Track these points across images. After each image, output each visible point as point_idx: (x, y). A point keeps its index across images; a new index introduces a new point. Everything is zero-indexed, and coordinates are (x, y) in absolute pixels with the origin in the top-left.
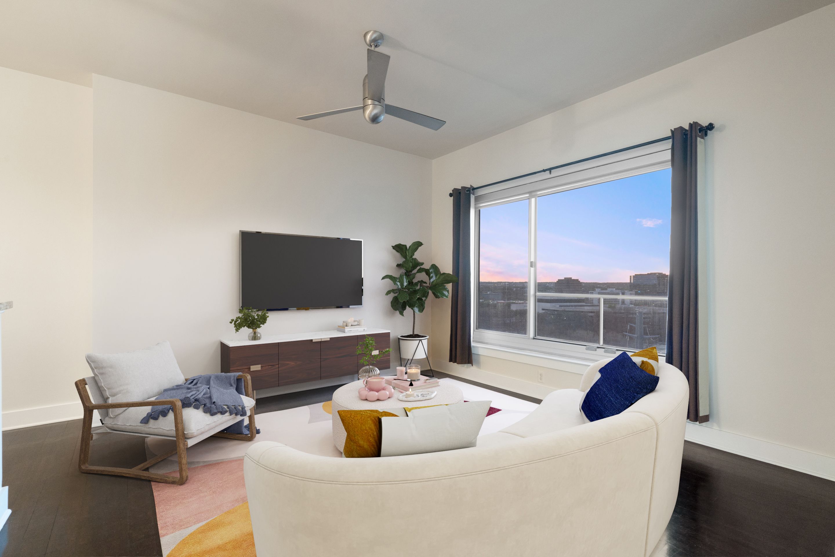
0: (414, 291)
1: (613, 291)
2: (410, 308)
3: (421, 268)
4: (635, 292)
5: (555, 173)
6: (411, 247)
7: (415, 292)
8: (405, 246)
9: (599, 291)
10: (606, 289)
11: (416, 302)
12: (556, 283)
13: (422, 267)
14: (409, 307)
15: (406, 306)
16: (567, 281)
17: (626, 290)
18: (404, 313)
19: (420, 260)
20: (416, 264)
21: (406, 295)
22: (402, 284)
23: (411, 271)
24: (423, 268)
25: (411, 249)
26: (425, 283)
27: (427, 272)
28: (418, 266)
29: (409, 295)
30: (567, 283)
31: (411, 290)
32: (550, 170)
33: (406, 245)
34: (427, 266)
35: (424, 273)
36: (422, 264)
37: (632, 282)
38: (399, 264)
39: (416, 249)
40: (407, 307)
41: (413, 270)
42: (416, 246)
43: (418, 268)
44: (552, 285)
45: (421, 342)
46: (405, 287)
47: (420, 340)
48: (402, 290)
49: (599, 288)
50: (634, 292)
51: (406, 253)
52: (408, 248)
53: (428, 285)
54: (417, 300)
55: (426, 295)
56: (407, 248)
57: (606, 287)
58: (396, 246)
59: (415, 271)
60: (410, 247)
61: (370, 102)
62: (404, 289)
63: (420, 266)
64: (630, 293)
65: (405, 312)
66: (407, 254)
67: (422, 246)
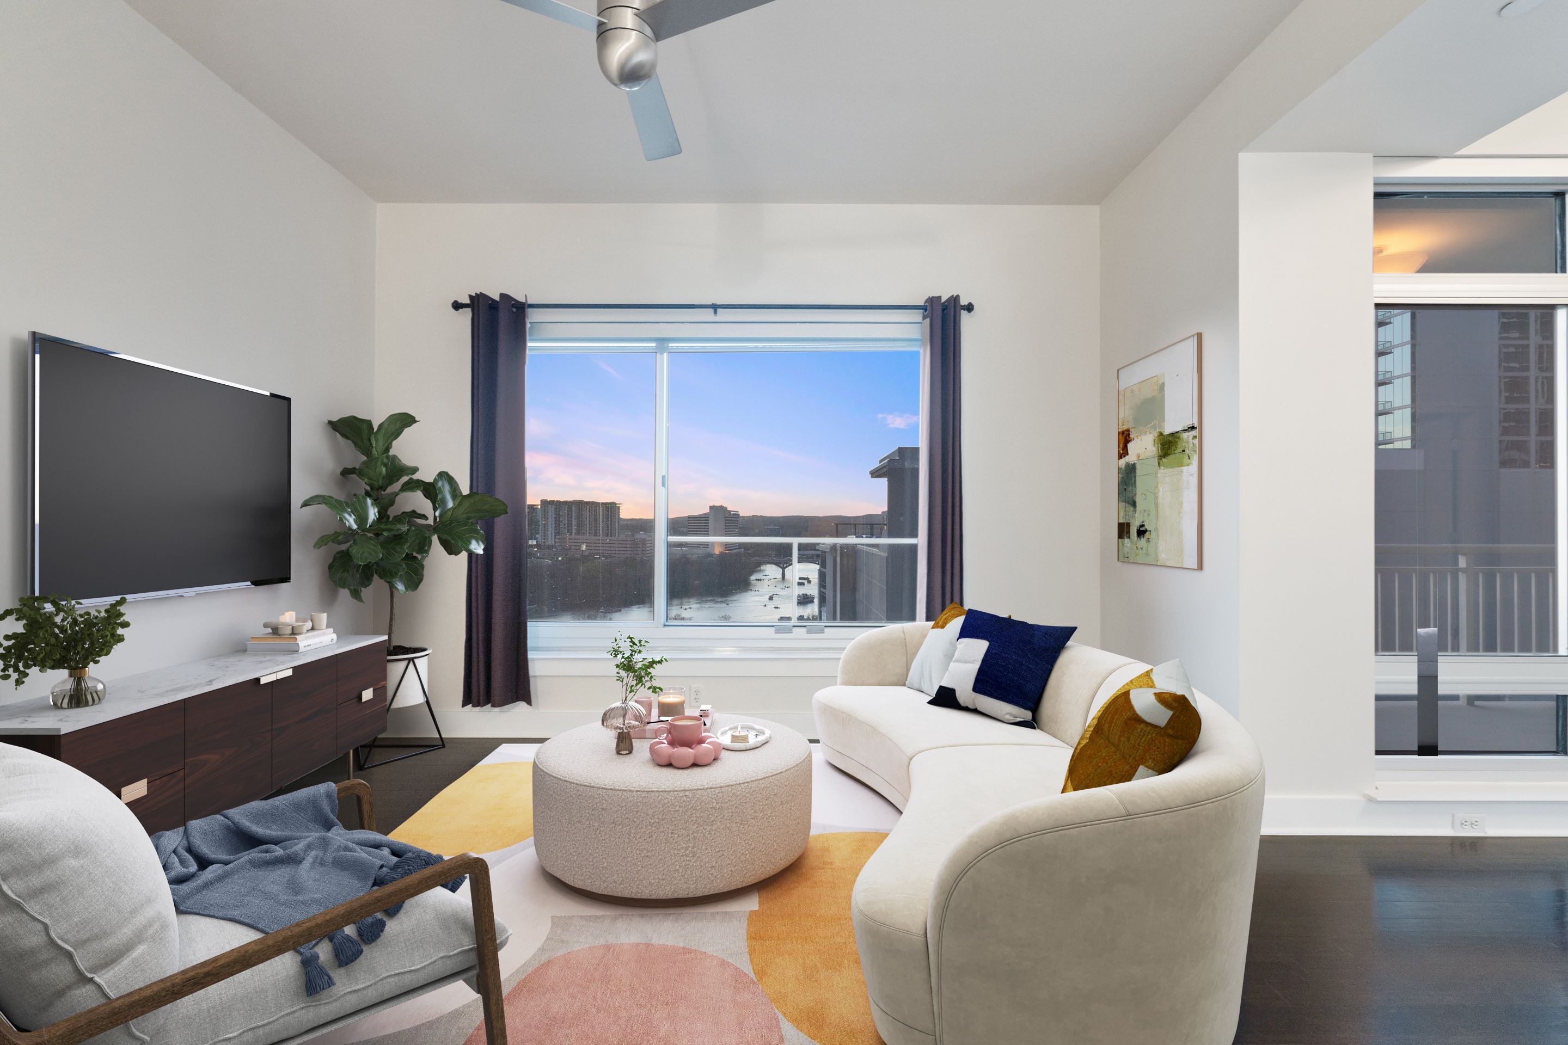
0: (395, 536)
2: (383, 581)
3: (411, 479)
5: (723, 315)
6: (386, 425)
7: (398, 538)
8: (369, 423)
11: (401, 565)
13: (415, 477)
14: (381, 577)
15: (372, 576)
18: (362, 595)
19: (407, 459)
20: (397, 470)
21: (374, 546)
22: (361, 519)
23: (383, 488)
24: (418, 481)
25: (383, 431)
26: (424, 517)
27: (430, 490)
28: (401, 476)
29: (383, 547)
31: (385, 534)
32: (715, 307)
33: (370, 421)
34: (427, 475)
35: (419, 494)
36: (415, 470)
38: (351, 467)
39: (397, 434)
40: (376, 577)
41: (390, 483)
42: (398, 425)
43: (405, 479)
45: (411, 664)
46: (370, 526)
47: (410, 660)
48: (362, 533)
51: (370, 440)
52: (375, 430)
53: (431, 521)
54: (403, 559)
55: (424, 547)
56: (373, 429)
58: (342, 421)
59: (397, 486)
60: (381, 426)
62: (368, 530)
63: (407, 475)
65: (366, 592)
66: (371, 444)
67: (414, 425)
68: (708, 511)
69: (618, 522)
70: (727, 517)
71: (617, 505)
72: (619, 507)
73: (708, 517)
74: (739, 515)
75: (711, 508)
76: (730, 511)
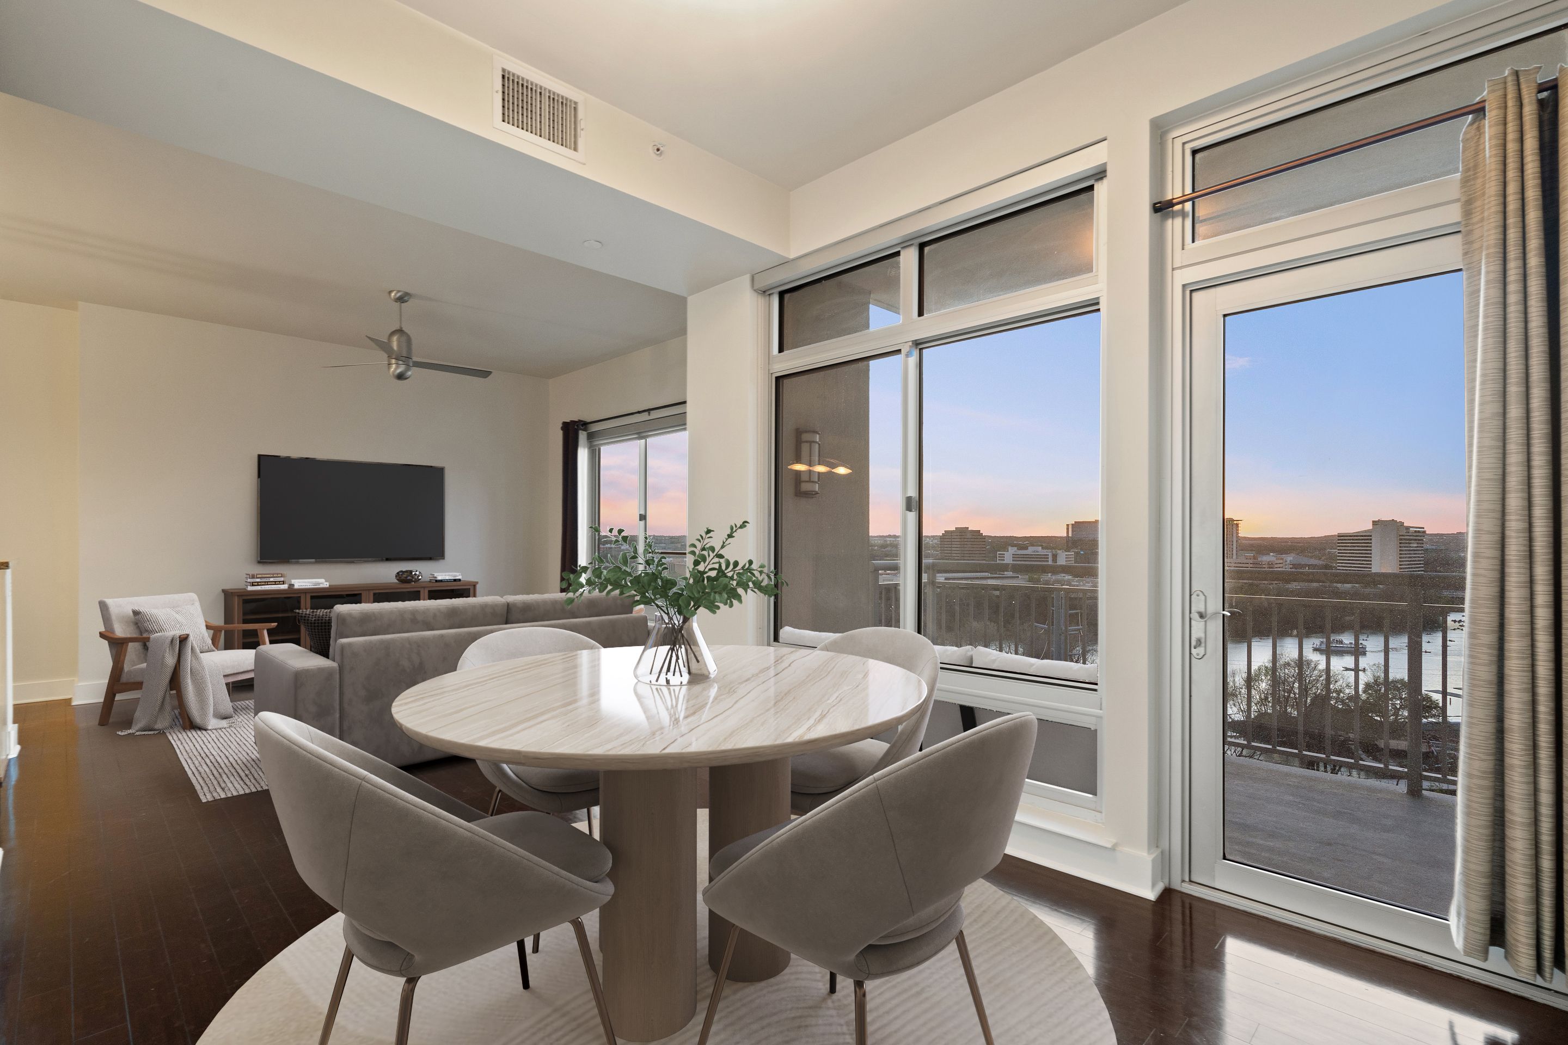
1: (1038, 552)
4: (1075, 552)
9: (1015, 552)
10: (1026, 548)
12: (941, 536)
16: (960, 534)
17: (1060, 550)
30: (959, 537)
37: (1070, 535)
44: (936, 541)
49: (1013, 546)
50: (1073, 553)
57: (1028, 544)
61: (393, 361)
64: (1066, 555)
68: (1370, 527)
69: (1237, 541)
70: (1402, 536)
71: (1235, 522)
72: (1237, 525)
73: (1371, 536)
74: (1424, 532)
75: (1375, 523)
76: (1408, 528)
